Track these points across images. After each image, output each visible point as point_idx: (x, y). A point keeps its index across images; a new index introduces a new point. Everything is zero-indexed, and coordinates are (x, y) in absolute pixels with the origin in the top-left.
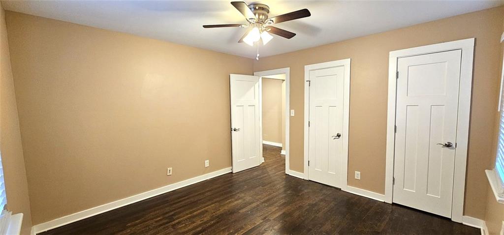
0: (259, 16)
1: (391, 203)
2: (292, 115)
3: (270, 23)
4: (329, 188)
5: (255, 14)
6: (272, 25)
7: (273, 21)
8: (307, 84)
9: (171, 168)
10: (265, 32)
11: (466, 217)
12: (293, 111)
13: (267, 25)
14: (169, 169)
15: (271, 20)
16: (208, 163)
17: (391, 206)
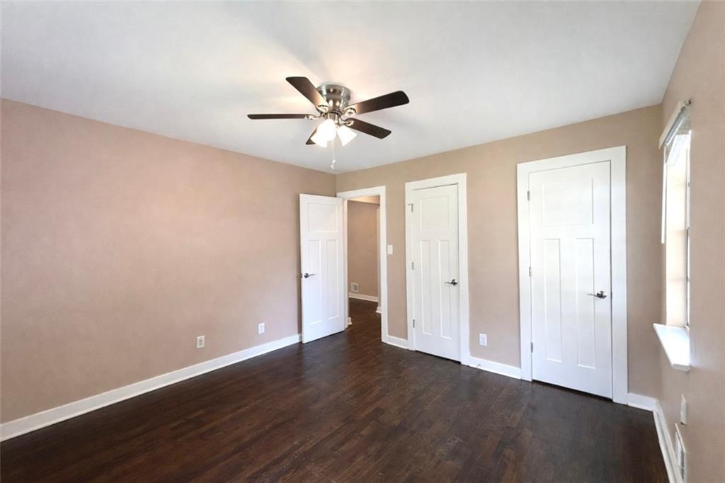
0: (334, 102)
1: (530, 380)
2: (389, 253)
3: (350, 113)
4: (444, 361)
5: (328, 101)
6: (354, 116)
7: (354, 110)
8: (408, 208)
9: (203, 337)
10: (344, 127)
11: (631, 394)
12: (391, 247)
13: (346, 116)
14: (199, 338)
15: (351, 109)
16: (263, 328)
17: (530, 384)
